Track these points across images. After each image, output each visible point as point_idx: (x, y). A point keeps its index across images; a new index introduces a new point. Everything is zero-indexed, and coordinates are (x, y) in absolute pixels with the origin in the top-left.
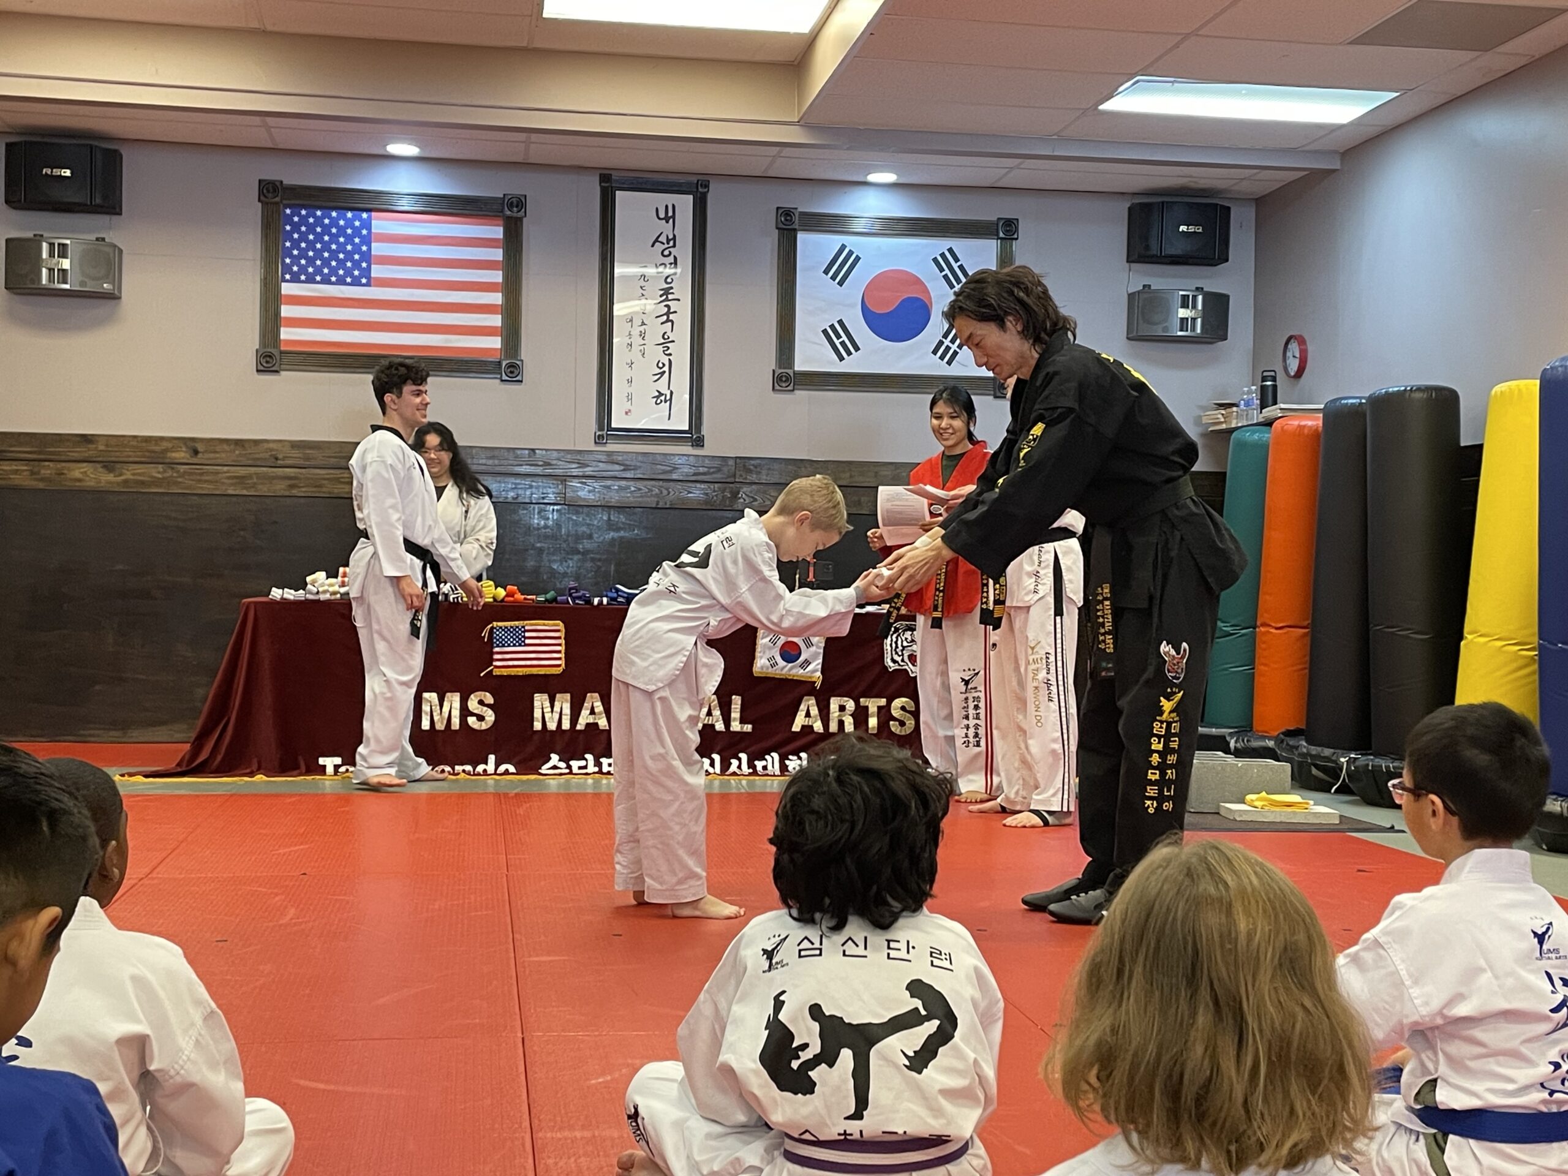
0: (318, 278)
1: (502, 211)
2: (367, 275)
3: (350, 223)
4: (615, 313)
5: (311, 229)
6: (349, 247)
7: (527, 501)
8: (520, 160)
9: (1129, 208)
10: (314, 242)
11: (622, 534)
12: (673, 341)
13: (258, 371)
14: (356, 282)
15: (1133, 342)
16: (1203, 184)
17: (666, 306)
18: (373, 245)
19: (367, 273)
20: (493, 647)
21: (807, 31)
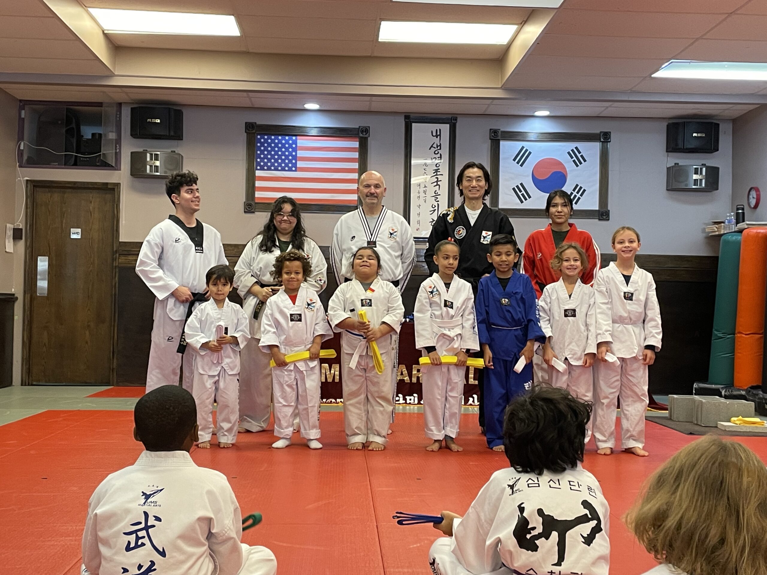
0: (273, 168)
1: (358, 134)
3: (287, 141)
4: (412, 182)
5: (269, 145)
6: (287, 153)
8: (366, 109)
9: (667, 126)
10: (270, 151)
12: (440, 195)
13: (245, 212)
14: (290, 170)
15: (670, 192)
16: (705, 112)
17: (436, 178)
18: (298, 152)
19: (295, 165)
21: (506, 43)
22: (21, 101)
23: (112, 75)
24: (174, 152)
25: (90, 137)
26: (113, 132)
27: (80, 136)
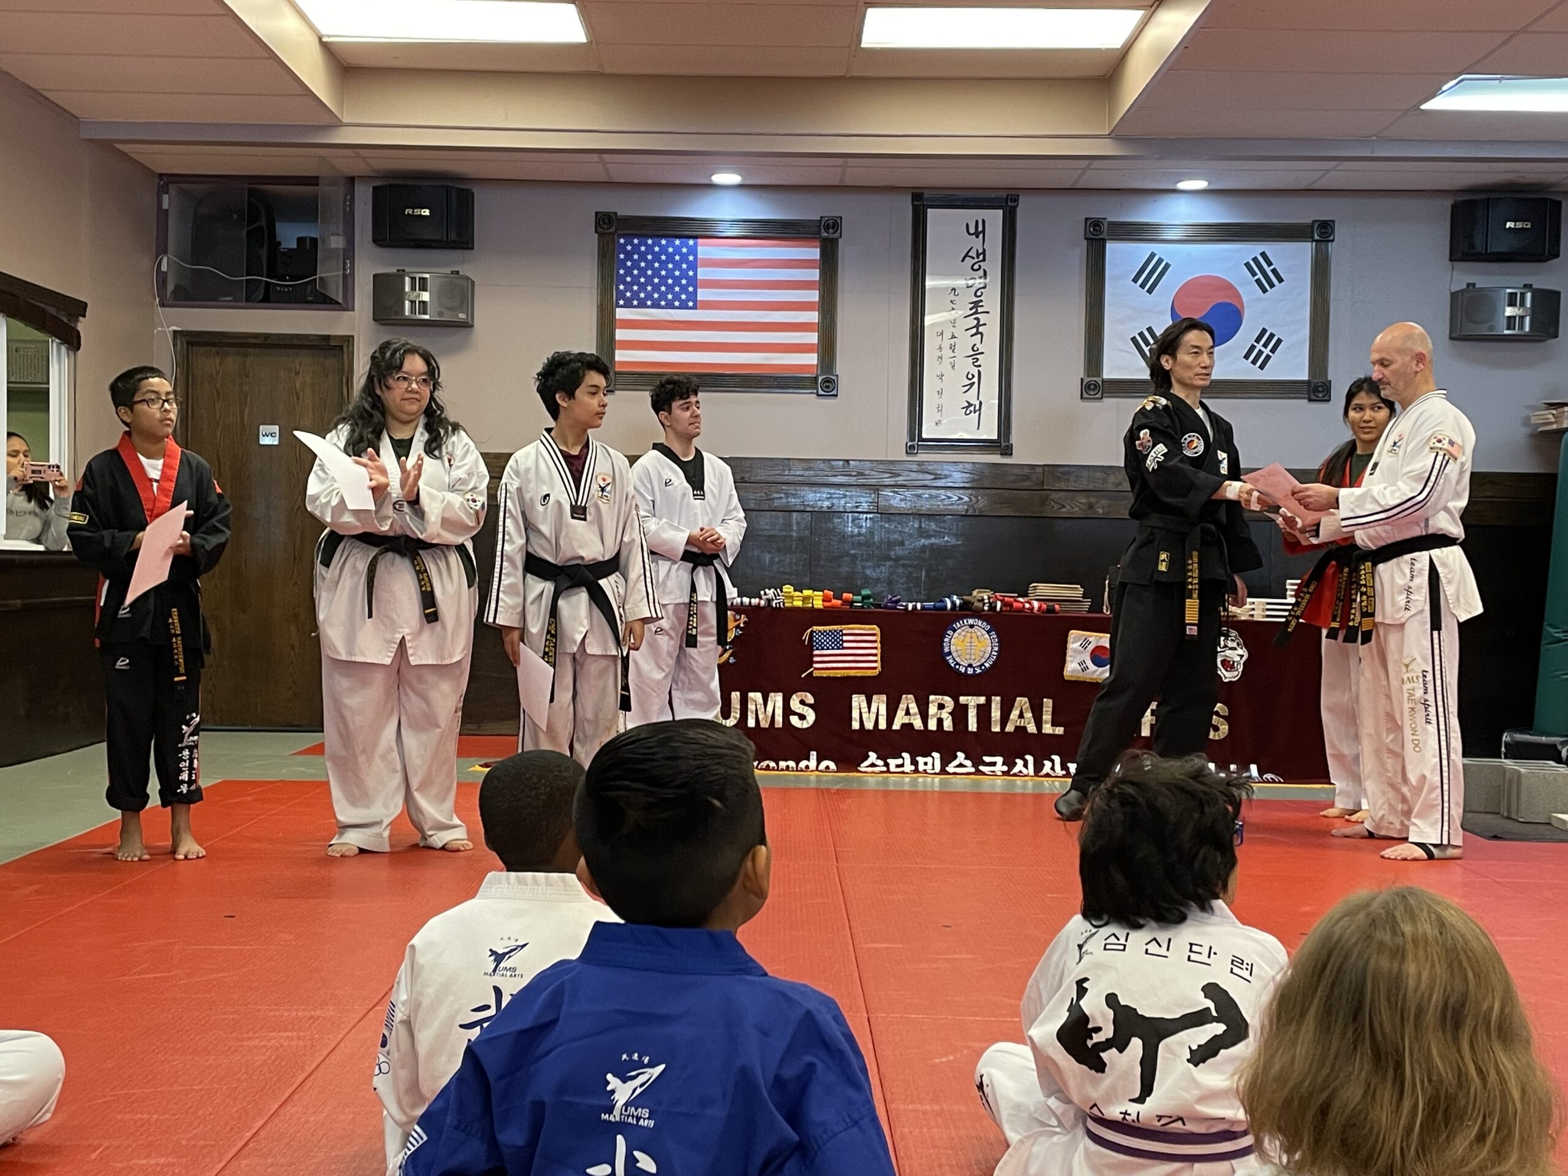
0: (649, 303)
1: (819, 233)
2: (693, 298)
3: (677, 251)
4: (926, 325)
5: (643, 256)
6: (677, 273)
7: (842, 510)
8: (837, 184)
9: (1453, 207)
10: (644, 270)
11: (933, 540)
12: (982, 353)
14: (684, 306)
15: (1457, 343)
16: (1532, 178)
17: (975, 319)
18: (699, 269)
19: (693, 296)
20: (813, 650)
21: (1119, 46)
22: (161, 176)
23: (337, 124)
24: (458, 272)
25: (295, 246)
26: (338, 234)
27: (274, 244)
